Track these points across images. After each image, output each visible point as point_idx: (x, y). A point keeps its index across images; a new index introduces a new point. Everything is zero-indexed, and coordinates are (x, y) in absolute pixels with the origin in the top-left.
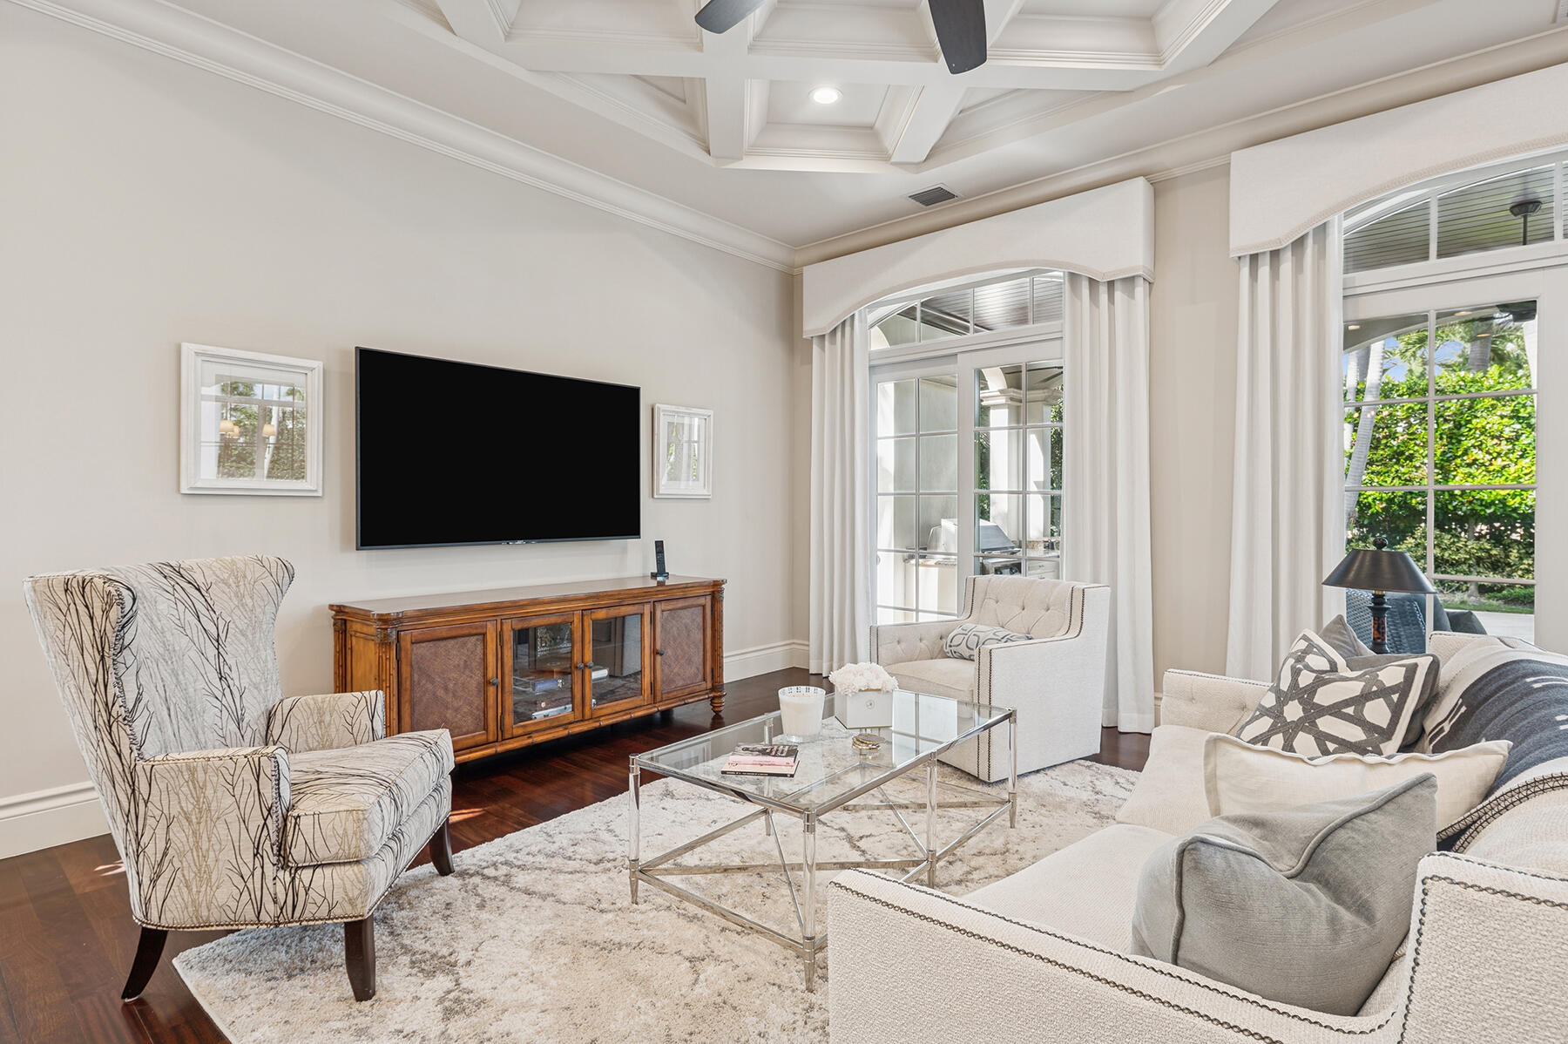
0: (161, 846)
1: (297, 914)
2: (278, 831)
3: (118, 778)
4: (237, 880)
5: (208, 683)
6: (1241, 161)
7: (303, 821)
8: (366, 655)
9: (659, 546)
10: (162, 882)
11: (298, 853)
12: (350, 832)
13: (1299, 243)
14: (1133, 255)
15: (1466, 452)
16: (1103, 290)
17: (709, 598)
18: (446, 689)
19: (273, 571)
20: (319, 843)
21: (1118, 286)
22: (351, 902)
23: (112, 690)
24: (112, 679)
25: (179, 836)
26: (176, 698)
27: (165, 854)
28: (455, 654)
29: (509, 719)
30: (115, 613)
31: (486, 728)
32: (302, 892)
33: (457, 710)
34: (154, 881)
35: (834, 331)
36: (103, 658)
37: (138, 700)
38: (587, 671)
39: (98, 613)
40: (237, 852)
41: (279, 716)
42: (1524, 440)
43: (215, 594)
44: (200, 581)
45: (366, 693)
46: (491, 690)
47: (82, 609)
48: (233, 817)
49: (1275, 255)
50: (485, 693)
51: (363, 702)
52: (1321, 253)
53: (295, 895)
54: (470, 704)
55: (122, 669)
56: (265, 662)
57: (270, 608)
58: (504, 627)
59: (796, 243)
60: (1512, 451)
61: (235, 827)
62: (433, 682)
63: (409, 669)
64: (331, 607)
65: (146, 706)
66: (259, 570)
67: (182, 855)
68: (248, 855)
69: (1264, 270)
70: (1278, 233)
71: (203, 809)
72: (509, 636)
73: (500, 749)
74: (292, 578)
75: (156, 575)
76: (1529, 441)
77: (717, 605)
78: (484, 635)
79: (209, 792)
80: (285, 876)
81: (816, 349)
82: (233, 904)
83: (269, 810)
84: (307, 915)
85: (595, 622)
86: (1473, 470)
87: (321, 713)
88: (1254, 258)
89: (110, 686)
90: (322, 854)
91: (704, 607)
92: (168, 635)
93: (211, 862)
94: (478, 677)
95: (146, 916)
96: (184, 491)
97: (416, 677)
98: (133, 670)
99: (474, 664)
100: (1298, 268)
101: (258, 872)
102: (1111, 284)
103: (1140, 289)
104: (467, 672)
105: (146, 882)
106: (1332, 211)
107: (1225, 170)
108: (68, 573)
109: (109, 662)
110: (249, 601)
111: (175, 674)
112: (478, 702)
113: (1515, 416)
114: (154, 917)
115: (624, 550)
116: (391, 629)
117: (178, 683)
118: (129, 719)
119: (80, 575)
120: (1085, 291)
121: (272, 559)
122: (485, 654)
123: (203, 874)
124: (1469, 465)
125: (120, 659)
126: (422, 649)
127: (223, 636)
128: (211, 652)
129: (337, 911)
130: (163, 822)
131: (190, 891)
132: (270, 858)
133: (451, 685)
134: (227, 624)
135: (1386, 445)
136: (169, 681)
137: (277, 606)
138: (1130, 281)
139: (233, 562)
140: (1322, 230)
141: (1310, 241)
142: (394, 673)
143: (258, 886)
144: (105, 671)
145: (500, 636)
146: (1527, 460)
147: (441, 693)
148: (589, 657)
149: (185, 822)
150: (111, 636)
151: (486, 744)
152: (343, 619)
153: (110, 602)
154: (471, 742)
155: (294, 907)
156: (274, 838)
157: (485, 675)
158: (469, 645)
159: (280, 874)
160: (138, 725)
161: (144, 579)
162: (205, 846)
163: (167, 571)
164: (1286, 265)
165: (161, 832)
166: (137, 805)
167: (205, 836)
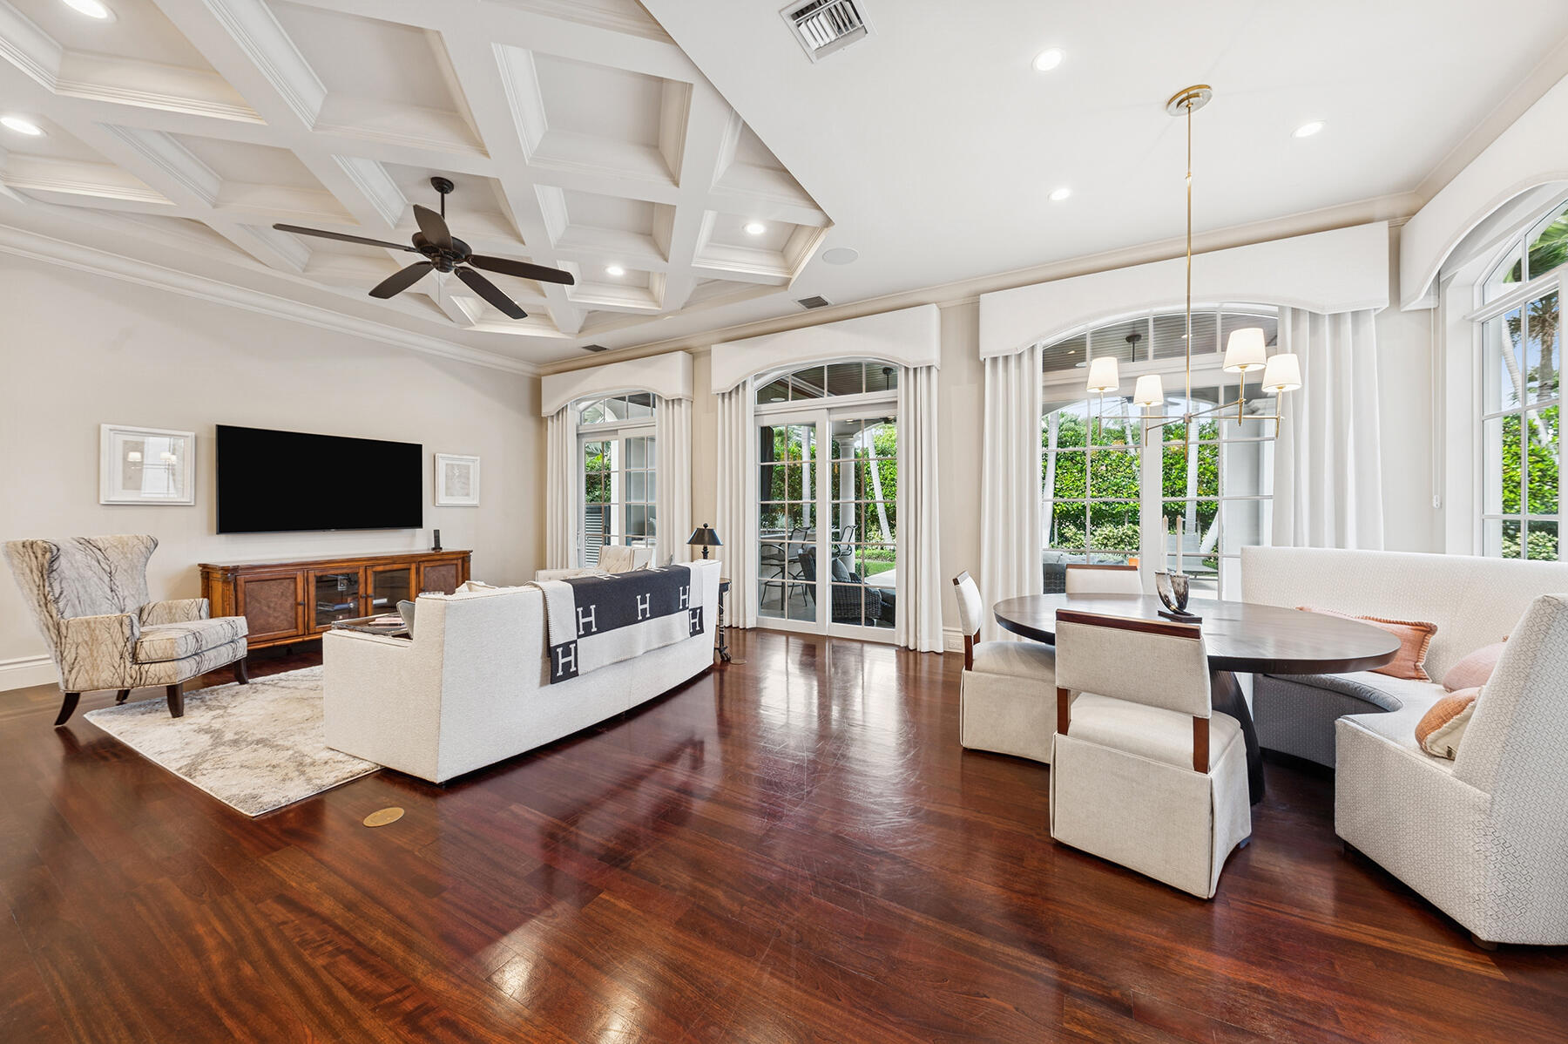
0: (74, 656)
1: (142, 682)
2: (132, 648)
3: (51, 628)
4: (112, 668)
5: (105, 592)
6: (715, 348)
7: (144, 644)
8: (218, 587)
9: (437, 533)
10: (74, 672)
11: (142, 657)
12: (168, 647)
13: (737, 389)
14: (681, 388)
16: (670, 403)
17: (460, 561)
18: (269, 607)
19: (145, 541)
20: (153, 652)
21: (676, 402)
22: (169, 677)
23: (47, 589)
24: (47, 584)
25: (83, 651)
26: (84, 597)
27: (75, 659)
28: (275, 589)
29: (312, 624)
30: (48, 555)
31: (296, 627)
32: (144, 673)
33: (276, 618)
34: (70, 672)
35: (558, 413)
36: (42, 575)
37: (61, 594)
38: (369, 599)
39: (40, 556)
40: (112, 657)
41: (146, 609)
43: (109, 553)
44: (101, 546)
45: (197, 600)
46: (300, 608)
47: (32, 555)
48: (109, 642)
49: (730, 393)
50: (296, 609)
51: (194, 603)
52: (746, 395)
53: (141, 674)
54: (286, 615)
55: (52, 580)
56: (139, 584)
57: (143, 560)
58: (310, 575)
59: (540, 363)
61: (110, 646)
62: (260, 602)
63: (243, 596)
64: (199, 565)
65: (65, 596)
66: (136, 541)
67: (84, 659)
68: (117, 658)
69: (726, 400)
70: (728, 386)
71: (94, 639)
72: (312, 580)
73: (306, 639)
74: (156, 545)
75: (75, 543)
77: (466, 565)
78: (295, 578)
79: (97, 632)
80: (137, 667)
81: (549, 422)
82: (110, 679)
83: (128, 639)
84: (147, 683)
85: (376, 573)
87: (170, 608)
88: (723, 394)
89: (46, 587)
90: (154, 657)
91: (457, 565)
92: (81, 570)
93: (99, 661)
94: (291, 601)
95: (66, 688)
96: (102, 502)
97: (248, 600)
98: (58, 581)
99: (289, 594)
100: (737, 400)
101: (122, 665)
103: (684, 404)
104: (284, 598)
105: (66, 672)
106: (749, 374)
107: (710, 350)
108: (25, 539)
109: (45, 577)
110: (129, 556)
111: (84, 587)
112: (292, 614)
114: (70, 687)
115: (414, 536)
116: (231, 573)
117: (86, 591)
118: (56, 601)
119: (31, 540)
120: (664, 403)
121: (144, 536)
122: (296, 589)
123: (95, 667)
125: (51, 576)
126: (250, 586)
127: (114, 572)
128: (106, 579)
129: (162, 681)
130: (75, 646)
131: (88, 674)
132: (128, 659)
133: (272, 605)
134: (116, 567)
136: (82, 591)
137: (147, 559)
138: (680, 400)
139: (121, 537)
140: (746, 384)
141: (741, 389)
142: (233, 598)
143: (122, 671)
144: (44, 580)
145: (307, 580)
147: (265, 608)
148: (370, 591)
149: (85, 646)
150: (46, 565)
151: (297, 636)
152: (206, 571)
153: (45, 551)
154: (286, 635)
155: (141, 679)
156: (130, 650)
157: (296, 599)
158: (285, 584)
159: (134, 666)
160: (61, 604)
161: (68, 545)
162: (95, 655)
163: (82, 541)
164: (734, 399)
165: (73, 650)
166: (61, 639)
167: (95, 651)
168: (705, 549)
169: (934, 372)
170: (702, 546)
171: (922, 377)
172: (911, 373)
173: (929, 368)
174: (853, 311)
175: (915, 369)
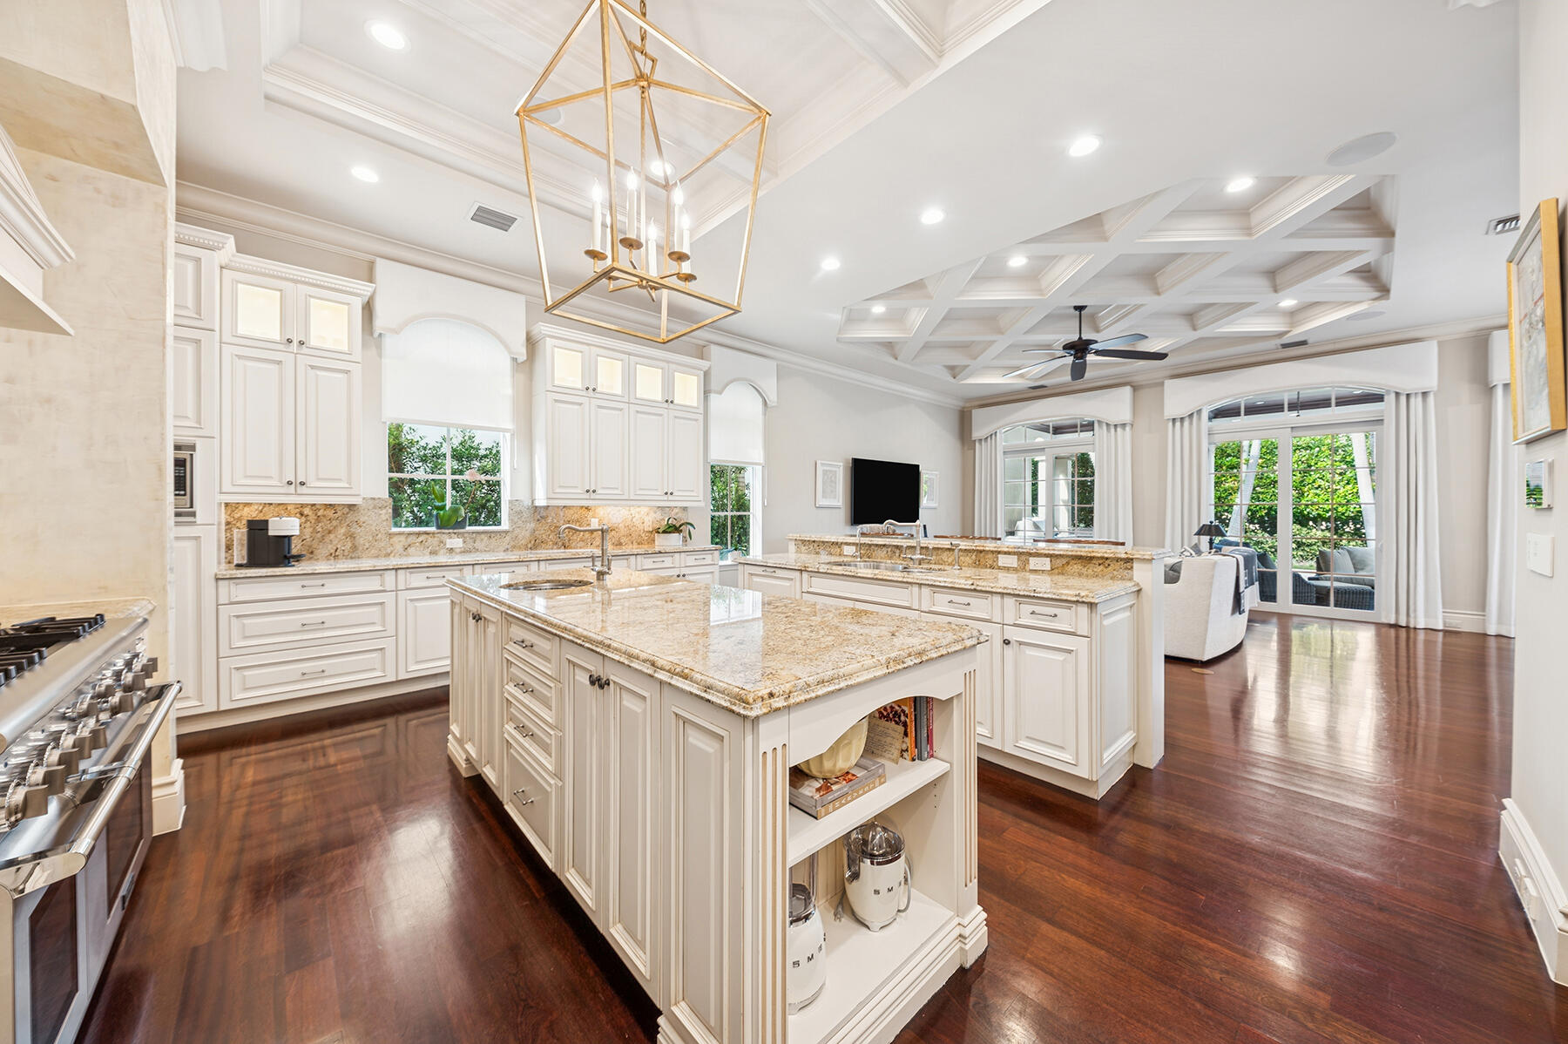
6: (1168, 383)
13: (1191, 415)
14: (1125, 415)
15: (1314, 482)
16: (1113, 428)
21: (1118, 427)
35: (987, 438)
42: (1349, 474)
49: (1182, 419)
52: (1199, 418)
59: (969, 400)
60: (1341, 480)
69: (1178, 424)
70: (1183, 411)
76: (1351, 475)
81: (977, 444)
86: (1318, 491)
88: (1174, 420)
100: (1191, 423)
102: (1116, 426)
103: (1128, 428)
107: (1162, 384)
113: (1343, 460)
115: (912, 527)
120: (1105, 428)
124: (1317, 488)
135: (1267, 477)
138: (1124, 425)
140: (1199, 412)
141: (1195, 414)
146: (1350, 486)
164: (1186, 423)
168: (1211, 539)
169: (1431, 399)
170: (1209, 537)
171: (1416, 402)
172: (1403, 399)
173: (1425, 394)
174: (1338, 346)
175: (1408, 395)
